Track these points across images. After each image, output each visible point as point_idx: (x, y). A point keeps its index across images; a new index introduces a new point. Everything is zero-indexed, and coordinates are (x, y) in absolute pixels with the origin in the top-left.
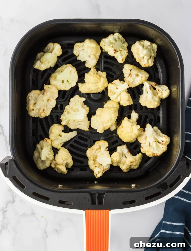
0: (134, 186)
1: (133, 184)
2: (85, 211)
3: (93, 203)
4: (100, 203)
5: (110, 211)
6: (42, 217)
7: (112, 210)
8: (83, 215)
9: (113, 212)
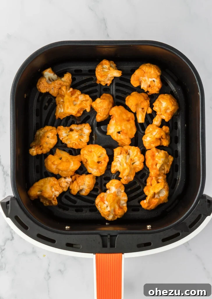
0: (150, 227)
1: (149, 225)
2: (95, 255)
3: (104, 246)
4: (112, 246)
5: (123, 255)
6: (44, 256)
7: (125, 254)
8: (92, 259)
9: (126, 256)
